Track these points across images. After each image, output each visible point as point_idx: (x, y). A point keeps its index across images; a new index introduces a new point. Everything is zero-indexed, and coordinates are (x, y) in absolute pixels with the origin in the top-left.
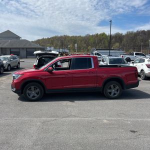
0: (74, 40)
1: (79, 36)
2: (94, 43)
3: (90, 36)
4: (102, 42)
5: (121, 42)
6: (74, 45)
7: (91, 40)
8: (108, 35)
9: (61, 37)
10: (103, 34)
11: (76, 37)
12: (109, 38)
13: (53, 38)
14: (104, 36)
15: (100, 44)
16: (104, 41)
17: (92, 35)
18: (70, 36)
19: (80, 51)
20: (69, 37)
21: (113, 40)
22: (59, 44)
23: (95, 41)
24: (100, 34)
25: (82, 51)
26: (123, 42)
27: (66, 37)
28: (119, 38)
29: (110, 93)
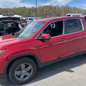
0: (6, 11)
1: (9, 9)
2: (20, 13)
3: (16, 8)
4: (25, 12)
7: (18, 11)
8: (27, 8)
10: (25, 7)
12: (28, 10)
15: (23, 13)
21: (31, 11)
23: (20, 11)
24: (23, 7)
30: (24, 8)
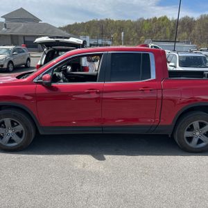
0: (120, 26)
2: (150, 32)
3: (144, 20)
4: (162, 31)
5: (191, 31)
6: (119, 35)
7: (146, 27)
8: (171, 20)
9: (102, 21)
10: (165, 18)
11: (123, 21)
12: (172, 25)
13: (90, 23)
14: (165, 21)
15: (159, 33)
16: (165, 29)
17: (148, 20)
18: (115, 20)
19: (128, 44)
20: (113, 21)
22: (98, 32)
23: (151, 28)
24: (160, 18)
25: (131, 43)
26: (193, 31)
27: (108, 22)
28: (187, 24)
29: (190, 139)
30: (163, 20)
